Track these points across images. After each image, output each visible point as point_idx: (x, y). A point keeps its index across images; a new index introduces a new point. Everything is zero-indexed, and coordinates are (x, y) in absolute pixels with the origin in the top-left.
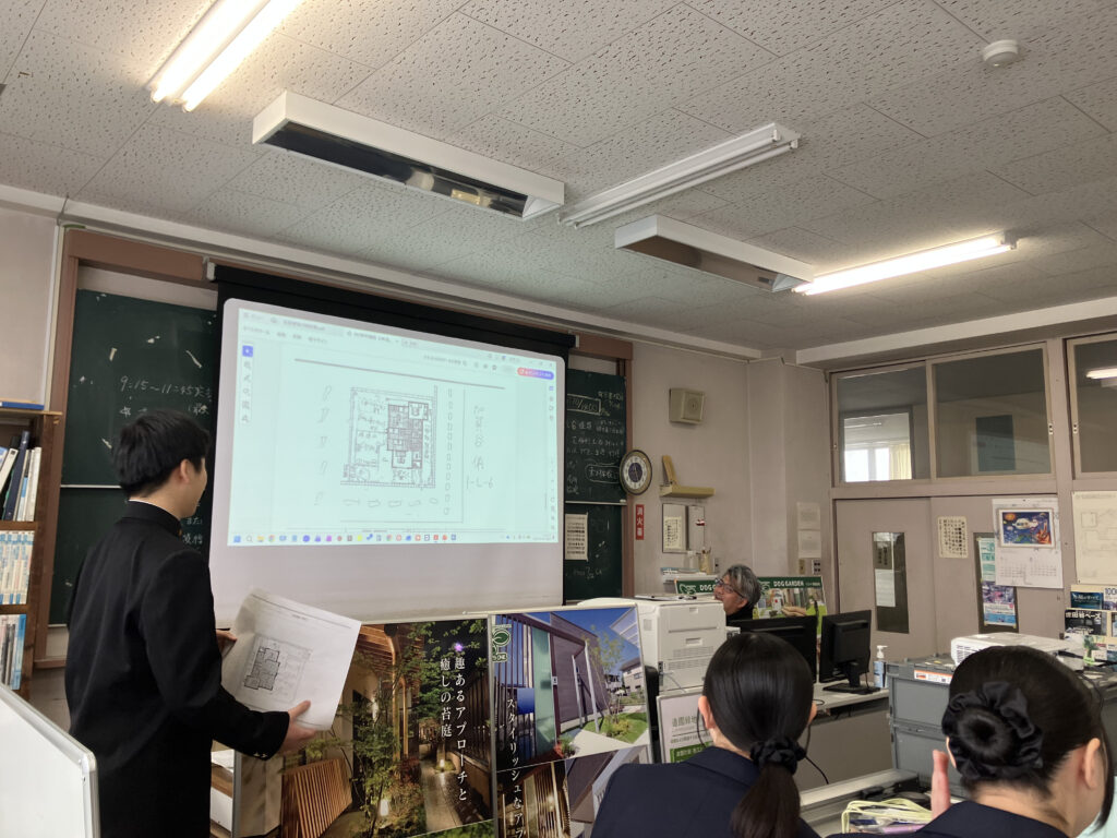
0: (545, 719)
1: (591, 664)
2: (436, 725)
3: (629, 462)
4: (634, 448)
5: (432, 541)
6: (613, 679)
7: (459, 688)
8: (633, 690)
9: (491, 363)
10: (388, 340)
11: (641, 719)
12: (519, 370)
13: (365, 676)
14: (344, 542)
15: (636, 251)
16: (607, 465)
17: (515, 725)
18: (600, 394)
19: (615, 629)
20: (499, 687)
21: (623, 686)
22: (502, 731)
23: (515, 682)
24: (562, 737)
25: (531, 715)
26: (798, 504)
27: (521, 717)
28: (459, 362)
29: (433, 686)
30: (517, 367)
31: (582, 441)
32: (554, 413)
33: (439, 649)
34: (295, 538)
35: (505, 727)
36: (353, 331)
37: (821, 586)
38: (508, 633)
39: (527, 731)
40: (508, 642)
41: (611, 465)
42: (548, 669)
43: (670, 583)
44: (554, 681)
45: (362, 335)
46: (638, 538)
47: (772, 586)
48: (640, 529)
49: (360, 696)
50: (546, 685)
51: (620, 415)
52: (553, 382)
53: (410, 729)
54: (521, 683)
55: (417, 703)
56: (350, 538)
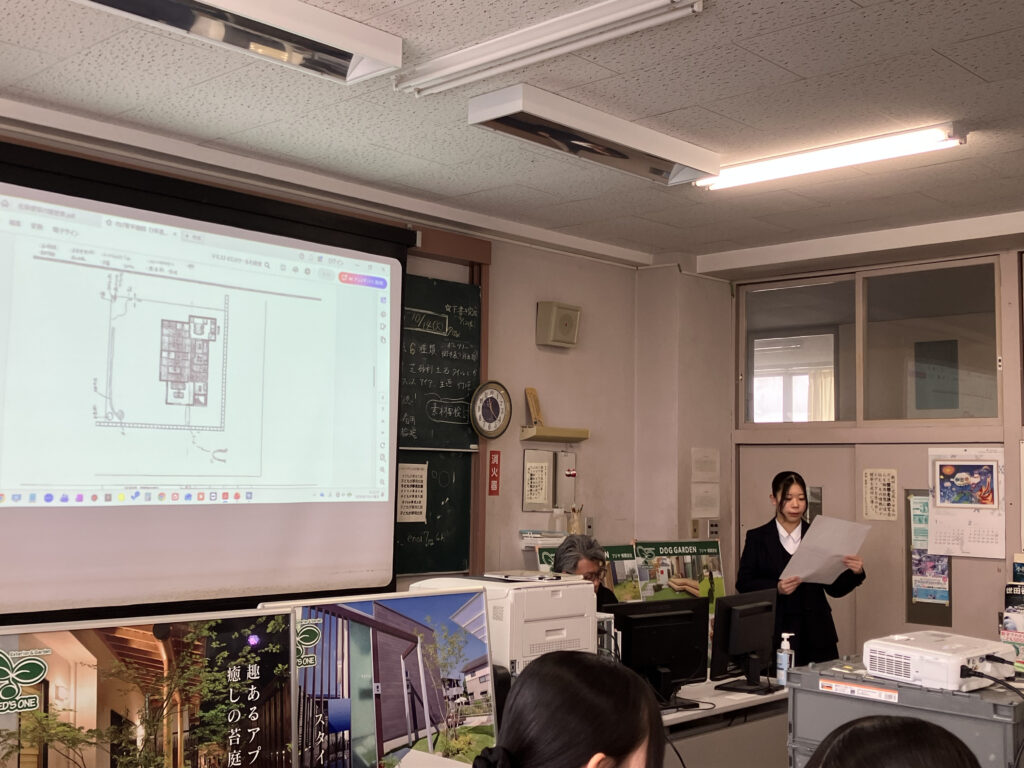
0: (363, 738)
1: (425, 666)
2: (221, 753)
3: (482, 397)
4: (490, 378)
5: (220, 501)
6: (452, 683)
7: (252, 703)
8: (478, 697)
9: (302, 266)
10: (162, 232)
11: (487, 733)
12: (341, 275)
13: (128, 691)
14: (101, 502)
15: (496, 128)
16: (455, 401)
17: (325, 746)
18: (448, 308)
19: (456, 620)
20: (304, 699)
21: (465, 692)
22: (308, 756)
23: (325, 692)
24: (385, 760)
25: (346, 733)
26: (693, 449)
27: (332, 737)
28: (260, 264)
29: (218, 702)
30: (337, 271)
31: (422, 369)
32: (387, 333)
33: (225, 654)
34: (33, 498)
35: (312, 750)
36: (115, 219)
37: (718, 553)
38: (318, 630)
39: (340, 754)
40: (317, 641)
41: (460, 401)
42: (369, 674)
43: (530, 549)
44: (376, 689)
45: (127, 226)
46: (492, 493)
47: (657, 553)
48: (494, 483)
49: (120, 717)
50: (365, 694)
51: (473, 335)
52: (386, 292)
53: (186, 758)
54: (333, 693)
55: (195, 725)
56: (108, 498)
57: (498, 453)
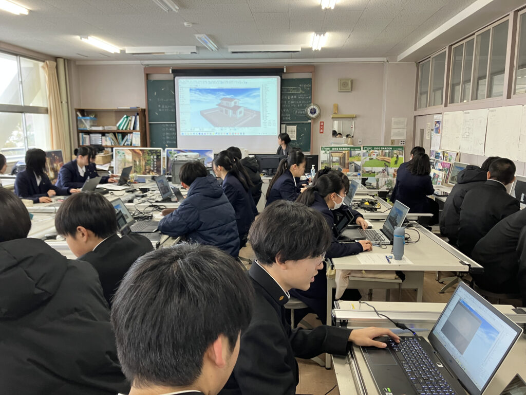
2: (150, 167)
3: (310, 108)
13: (136, 157)
26: (393, 119)
29: (150, 161)
31: (292, 102)
34: (197, 134)
37: (403, 150)
46: (321, 133)
48: (321, 130)
49: (135, 161)
51: (309, 92)
55: (146, 163)
56: (211, 134)
57: (323, 122)
